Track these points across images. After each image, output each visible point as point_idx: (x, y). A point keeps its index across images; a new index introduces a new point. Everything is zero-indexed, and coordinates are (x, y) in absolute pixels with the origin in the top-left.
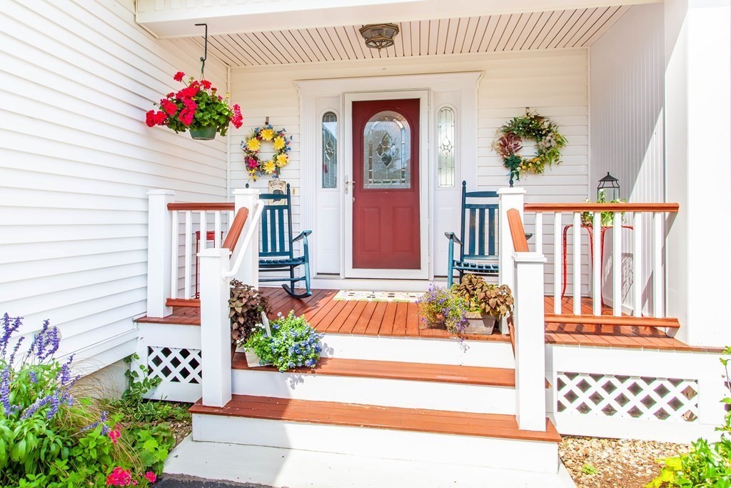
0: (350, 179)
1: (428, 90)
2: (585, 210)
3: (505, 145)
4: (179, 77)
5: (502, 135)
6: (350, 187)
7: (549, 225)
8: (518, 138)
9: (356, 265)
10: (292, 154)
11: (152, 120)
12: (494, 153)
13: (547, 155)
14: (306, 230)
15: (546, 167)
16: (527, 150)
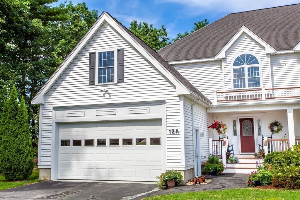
0: (240, 134)
1: (255, 116)
2: (282, 140)
3: (271, 127)
4: (214, 121)
5: (270, 125)
6: (240, 136)
7: (277, 143)
8: (273, 126)
9: (242, 152)
10: (227, 129)
11: (209, 127)
12: (269, 129)
13: (279, 130)
14: (233, 144)
15: (279, 132)
16: (275, 128)
